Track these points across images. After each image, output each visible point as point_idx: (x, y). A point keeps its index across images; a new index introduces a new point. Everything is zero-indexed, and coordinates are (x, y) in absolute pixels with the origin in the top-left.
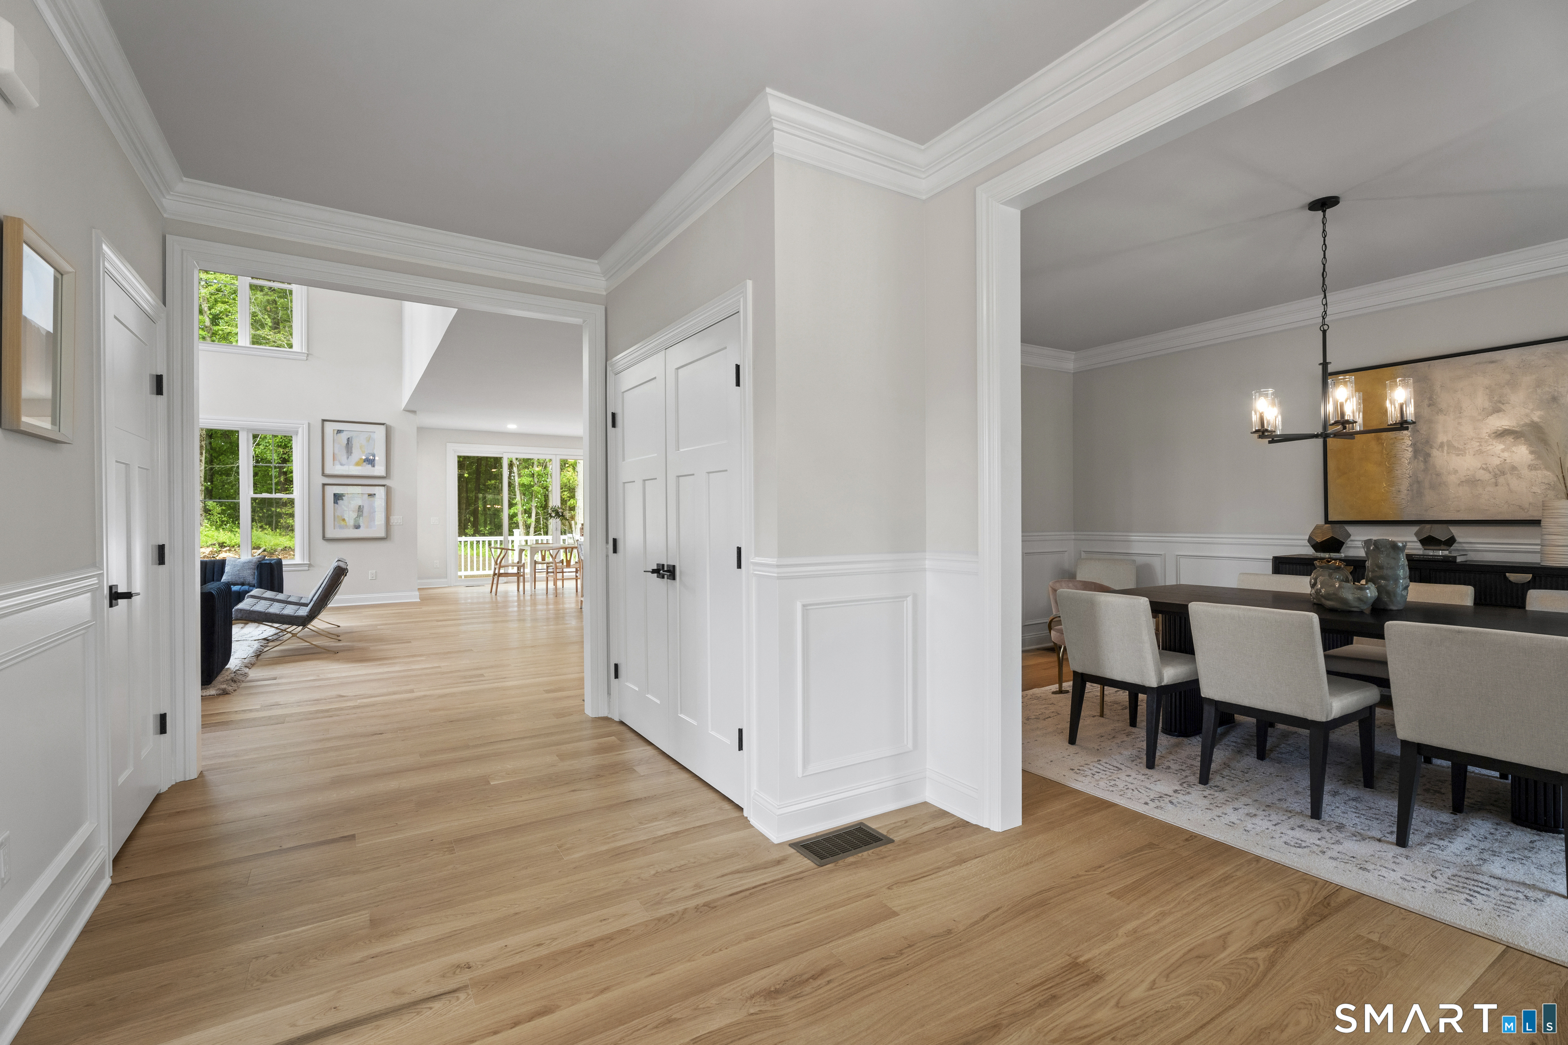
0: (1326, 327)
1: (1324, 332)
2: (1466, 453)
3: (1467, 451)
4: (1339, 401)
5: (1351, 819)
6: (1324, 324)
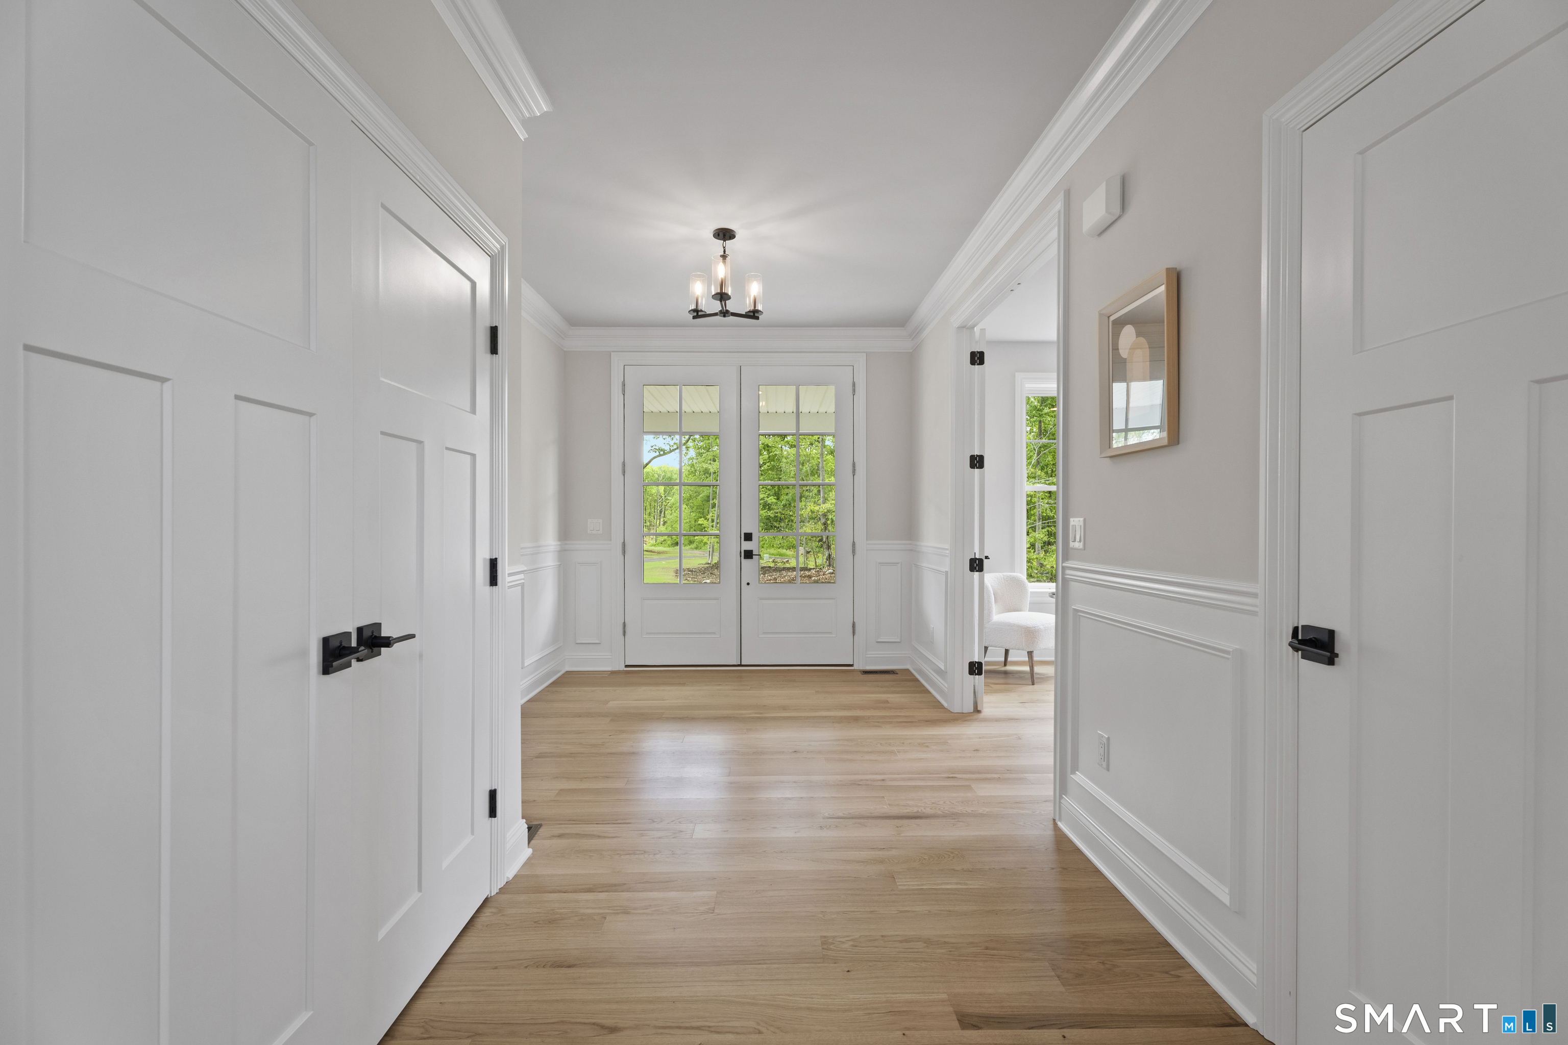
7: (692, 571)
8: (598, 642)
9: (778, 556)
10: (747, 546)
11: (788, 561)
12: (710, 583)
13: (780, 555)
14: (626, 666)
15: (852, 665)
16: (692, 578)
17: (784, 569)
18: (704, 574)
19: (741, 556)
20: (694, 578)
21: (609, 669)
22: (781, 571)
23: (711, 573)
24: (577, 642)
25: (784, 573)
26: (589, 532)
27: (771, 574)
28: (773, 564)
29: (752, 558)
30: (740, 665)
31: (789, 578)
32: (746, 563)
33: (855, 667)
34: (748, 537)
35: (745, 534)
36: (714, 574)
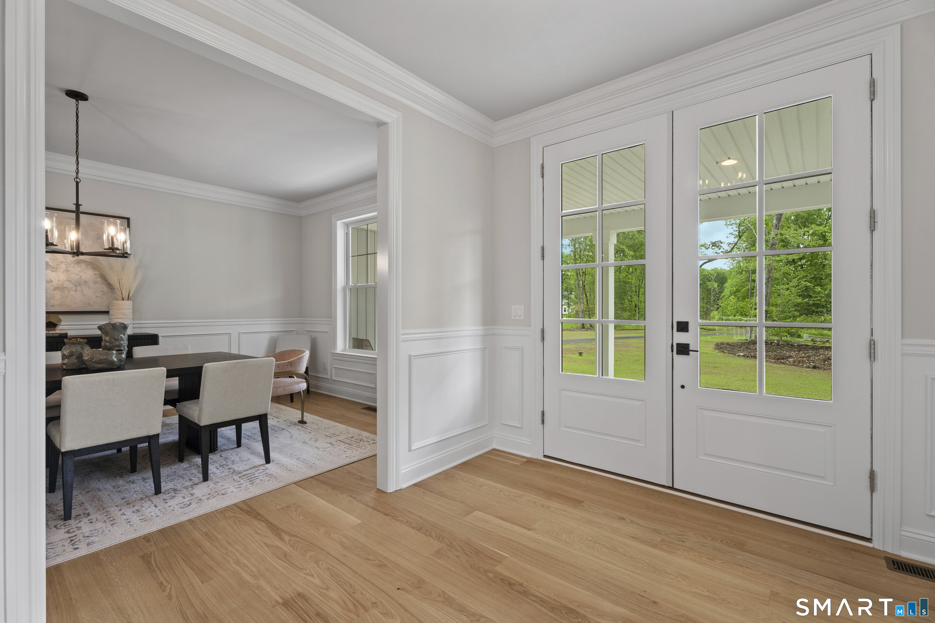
0: (78, 180)
1: (77, 183)
2: (58, 270)
3: (59, 269)
4: (111, 235)
5: (178, 484)
6: (77, 178)
7: (730, 345)
8: (519, 426)
9: (819, 336)
10: (681, 338)
11: (828, 341)
12: (743, 356)
13: (821, 335)
14: (545, 456)
15: (869, 540)
16: (728, 351)
17: (822, 348)
18: (740, 348)
19: (672, 351)
20: (730, 351)
21: (528, 455)
22: (819, 349)
23: (747, 348)
24: (504, 422)
25: (821, 351)
26: (513, 318)
27: (806, 352)
28: (812, 342)
29: (688, 354)
30: (672, 488)
31: (824, 357)
32: (680, 359)
33: (876, 544)
34: (683, 327)
35: (678, 322)
36: (750, 349)
